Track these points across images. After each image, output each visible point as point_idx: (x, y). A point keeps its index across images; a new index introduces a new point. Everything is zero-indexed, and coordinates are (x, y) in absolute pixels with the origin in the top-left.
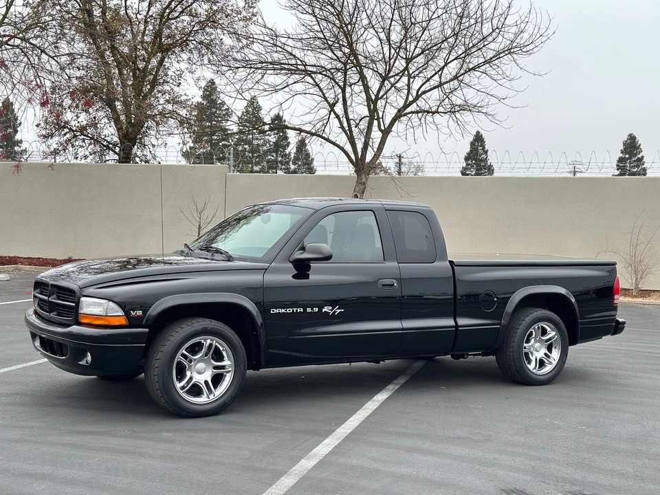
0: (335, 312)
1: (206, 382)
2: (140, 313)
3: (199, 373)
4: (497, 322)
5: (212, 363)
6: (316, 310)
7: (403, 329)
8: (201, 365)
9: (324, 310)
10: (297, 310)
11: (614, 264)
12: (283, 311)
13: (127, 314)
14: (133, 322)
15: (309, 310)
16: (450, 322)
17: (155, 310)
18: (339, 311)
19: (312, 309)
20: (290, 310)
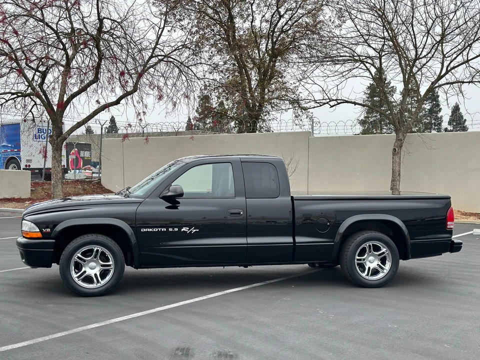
0: (192, 231)
1: (96, 275)
2: (48, 230)
3: (92, 268)
4: (332, 240)
5: (100, 263)
6: (176, 229)
7: (247, 244)
8: (93, 264)
9: (182, 230)
10: (161, 230)
11: (449, 198)
12: (151, 230)
13: (41, 231)
14: (45, 236)
15: (170, 230)
16: (289, 240)
17: (59, 228)
18: (195, 230)
19: (173, 229)
20: (156, 230)
